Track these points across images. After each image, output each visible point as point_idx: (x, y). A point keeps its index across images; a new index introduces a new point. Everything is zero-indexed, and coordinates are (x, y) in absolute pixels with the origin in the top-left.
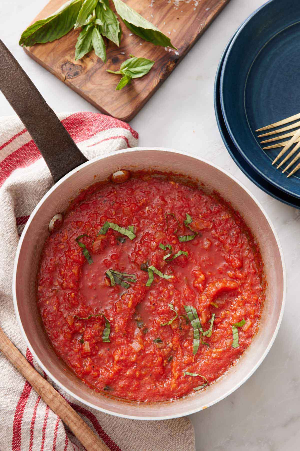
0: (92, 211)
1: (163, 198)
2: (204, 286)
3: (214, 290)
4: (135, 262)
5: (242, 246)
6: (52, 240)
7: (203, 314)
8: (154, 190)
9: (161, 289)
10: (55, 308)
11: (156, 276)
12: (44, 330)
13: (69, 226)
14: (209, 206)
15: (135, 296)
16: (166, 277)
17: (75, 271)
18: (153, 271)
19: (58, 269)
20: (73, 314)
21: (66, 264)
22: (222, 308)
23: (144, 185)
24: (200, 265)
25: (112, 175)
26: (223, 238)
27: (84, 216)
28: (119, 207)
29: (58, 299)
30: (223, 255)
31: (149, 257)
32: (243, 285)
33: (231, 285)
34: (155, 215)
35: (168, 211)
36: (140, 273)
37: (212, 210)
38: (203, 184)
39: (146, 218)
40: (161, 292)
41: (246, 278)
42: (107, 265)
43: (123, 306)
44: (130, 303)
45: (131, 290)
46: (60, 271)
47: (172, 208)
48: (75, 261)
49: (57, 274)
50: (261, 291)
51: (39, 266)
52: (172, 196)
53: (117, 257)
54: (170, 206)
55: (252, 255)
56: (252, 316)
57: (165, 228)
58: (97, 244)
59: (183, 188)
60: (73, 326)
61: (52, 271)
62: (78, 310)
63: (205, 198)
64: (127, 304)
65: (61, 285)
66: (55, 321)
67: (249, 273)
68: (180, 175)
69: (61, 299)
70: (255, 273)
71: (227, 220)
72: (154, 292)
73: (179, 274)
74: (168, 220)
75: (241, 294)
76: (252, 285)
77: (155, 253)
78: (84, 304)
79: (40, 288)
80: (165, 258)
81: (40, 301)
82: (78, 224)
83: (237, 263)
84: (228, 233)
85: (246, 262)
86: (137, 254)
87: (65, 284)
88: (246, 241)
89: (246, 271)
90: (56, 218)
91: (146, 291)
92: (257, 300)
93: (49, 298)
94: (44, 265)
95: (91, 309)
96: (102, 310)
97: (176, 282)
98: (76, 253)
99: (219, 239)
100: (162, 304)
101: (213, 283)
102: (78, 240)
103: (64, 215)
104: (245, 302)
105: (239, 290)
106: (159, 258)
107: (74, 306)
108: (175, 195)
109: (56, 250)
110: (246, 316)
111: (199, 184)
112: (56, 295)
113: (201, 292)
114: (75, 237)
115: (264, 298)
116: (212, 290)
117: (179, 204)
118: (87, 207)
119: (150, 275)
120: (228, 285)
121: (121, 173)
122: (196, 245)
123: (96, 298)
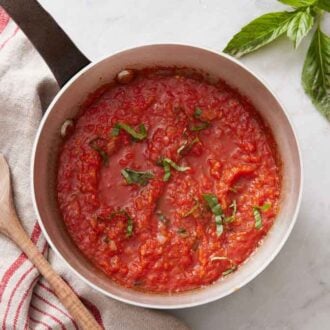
0: (102, 113)
1: (169, 93)
2: (220, 173)
3: (231, 175)
4: (150, 159)
5: (253, 130)
6: (66, 146)
7: (223, 201)
8: (160, 86)
9: (179, 181)
10: (76, 212)
11: (172, 169)
12: (69, 235)
13: (82, 130)
14: (216, 96)
15: (154, 191)
16: (183, 169)
17: (92, 173)
18: (169, 164)
19: (75, 174)
20: (95, 215)
21: (83, 169)
22: (240, 192)
23: (149, 82)
24: (215, 153)
25: (117, 75)
26: (233, 125)
27: (94, 121)
28: (127, 108)
29: (79, 203)
30: (235, 141)
31: (163, 152)
32: (258, 168)
33: (246, 168)
34: (165, 110)
35: (177, 105)
36: (155, 169)
37: (220, 99)
38: (208, 74)
39: (156, 115)
40: (179, 184)
41: (260, 161)
42: (123, 164)
43: (144, 202)
44: (150, 198)
45: (149, 186)
46: (78, 176)
47: (181, 101)
48: (91, 165)
49: (75, 179)
50: (277, 172)
51: (56, 173)
52: (179, 90)
53: (131, 156)
54: (178, 100)
55: (264, 138)
56: (271, 196)
57: (176, 122)
58: (111, 145)
59: (188, 81)
60: (97, 227)
61: (70, 177)
62: (100, 211)
63: (211, 88)
64: (147, 200)
65: (81, 189)
66: (78, 224)
67: (263, 156)
68: (185, 68)
69: (82, 203)
70: (269, 155)
71: (236, 107)
72: (172, 185)
73: (195, 165)
74: (178, 114)
75: (257, 176)
76: (267, 167)
77: (169, 147)
78: (105, 204)
79: (59, 194)
80: (179, 151)
81: (61, 207)
82: (89, 128)
83: (251, 147)
84: (238, 120)
85: (260, 145)
86: (151, 150)
87: (84, 188)
88: (257, 125)
89: (260, 154)
90: (66, 124)
91: (164, 186)
92: (274, 180)
93: (70, 203)
94: (61, 172)
95: (112, 209)
96: (124, 208)
97: (192, 172)
98: (91, 157)
99: (230, 127)
100: (181, 196)
101: (229, 169)
102: (91, 143)
103: (75, 120)
104: (262, 184)
105: (256, 173)
106: (173, 152)
107: (95, 208)
108: (182, 88)
109: (72, 156)
110: (266, 197)
111: (204, 75)
112: (77, 199)
113: (218, 179)
114: (88, 141)
115: (281, 178)
116: (229, 176)
117: (186, 97)
118: (96, 110)
119: (167, 169)
120: (244, 169)
121: (125, 73)
122: (208, 135)
123: (116, 199)
